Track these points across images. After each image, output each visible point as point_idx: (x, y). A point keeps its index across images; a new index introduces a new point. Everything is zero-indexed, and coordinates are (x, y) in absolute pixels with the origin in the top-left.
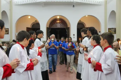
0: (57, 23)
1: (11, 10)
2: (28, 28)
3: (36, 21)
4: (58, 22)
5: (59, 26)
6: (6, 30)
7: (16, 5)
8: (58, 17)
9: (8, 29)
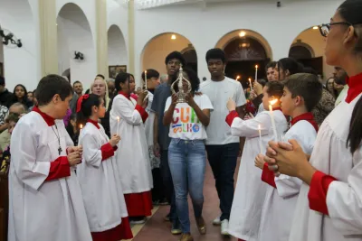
0: (242, 48)
1: (131, 22)
3: (190, 45)
4: (244, 45)
5: (246, 57)
6: (121, 70)
7: (143, 10)
8: (242, 34)
9: (125, 66)
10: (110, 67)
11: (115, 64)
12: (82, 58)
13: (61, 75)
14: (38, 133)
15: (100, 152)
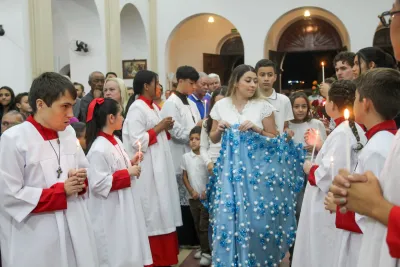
0: (307, 33)
2: (207, 57)
3: (234, 31)
4: (310, 29)
5: (312, 45)
6: (139, 66)
8: (307, 14)
9: (145, 61)
10: (124, 62)
11: (132, 59)
12: (86, 50)
13: (58, 72)
14: (25, 148)
15: (111, 177)
